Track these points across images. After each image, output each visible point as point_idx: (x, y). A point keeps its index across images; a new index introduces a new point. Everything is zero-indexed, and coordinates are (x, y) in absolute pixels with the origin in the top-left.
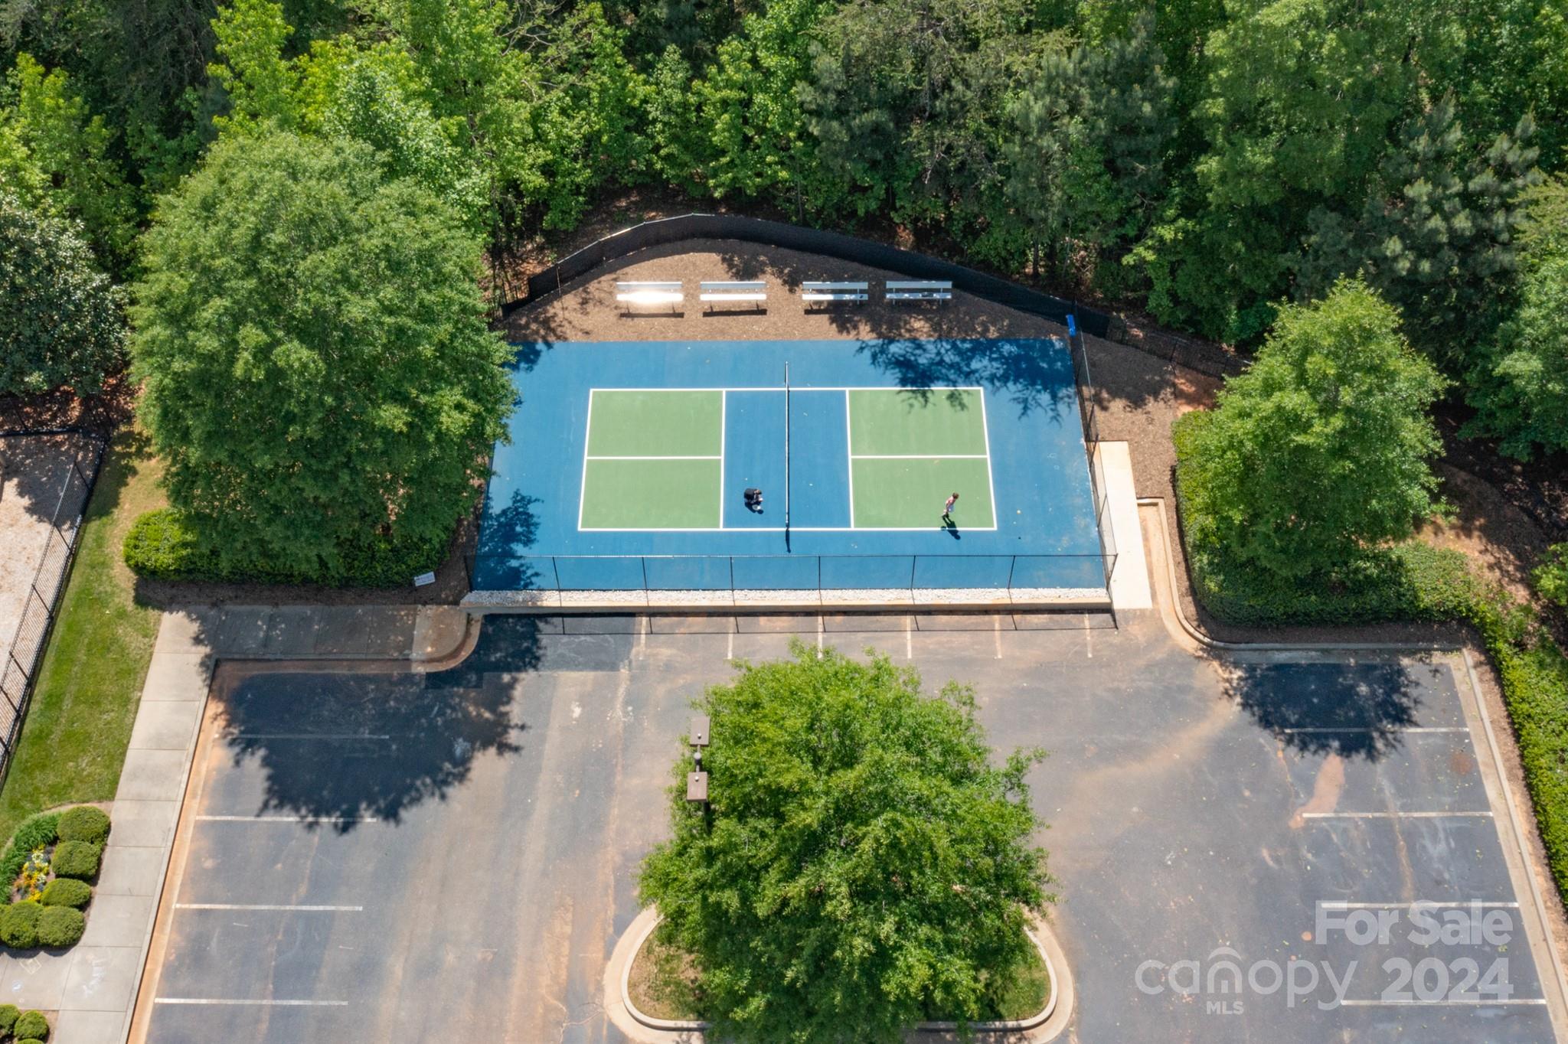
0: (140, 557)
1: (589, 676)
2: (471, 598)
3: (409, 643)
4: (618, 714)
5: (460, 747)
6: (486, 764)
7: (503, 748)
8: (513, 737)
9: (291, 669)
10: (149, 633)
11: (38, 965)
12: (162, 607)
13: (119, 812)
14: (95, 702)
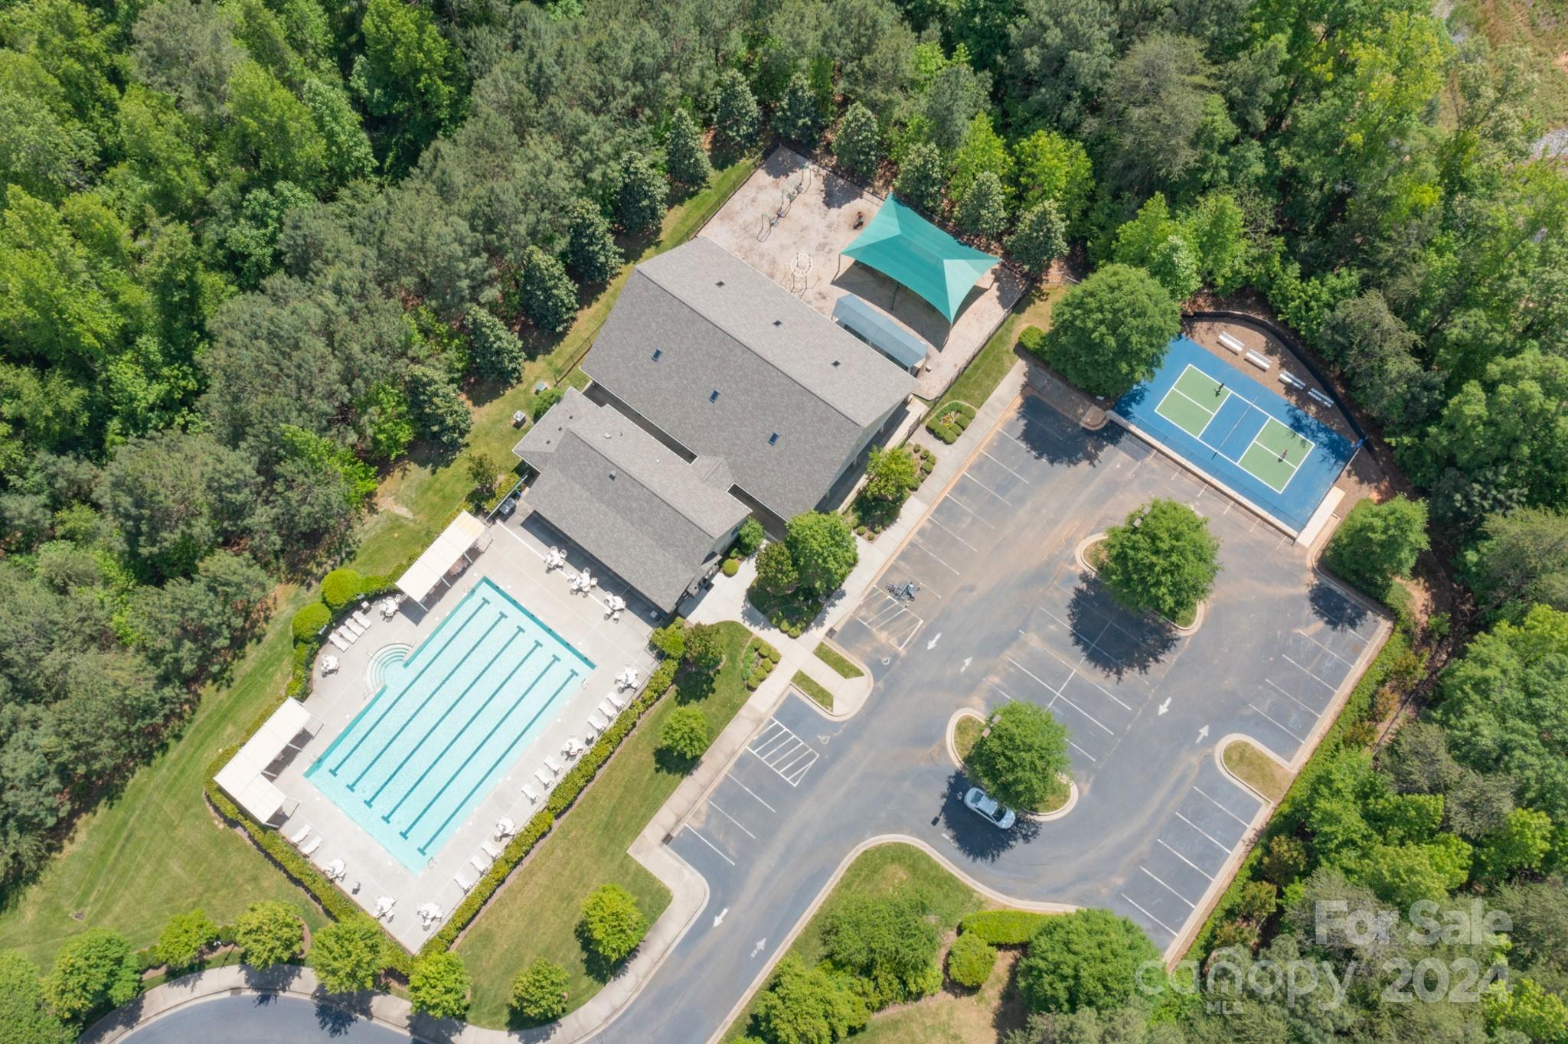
0: (1024, 340)
1: (1129, 458)
2: (1110, 412)
3: (1083, 414)
4: (1129, 475)
5: (1080, 455)
6: (1084, 465)
7: (1092, 463)
8: (1096, 462)
9: (1046, 400)
10: (1013, 363)
11: (940, 443)
12: (1020, 356)
13: (979, 414)
14: (988, 376)
